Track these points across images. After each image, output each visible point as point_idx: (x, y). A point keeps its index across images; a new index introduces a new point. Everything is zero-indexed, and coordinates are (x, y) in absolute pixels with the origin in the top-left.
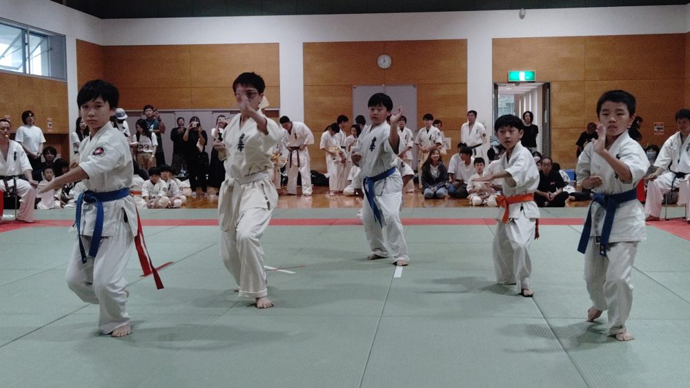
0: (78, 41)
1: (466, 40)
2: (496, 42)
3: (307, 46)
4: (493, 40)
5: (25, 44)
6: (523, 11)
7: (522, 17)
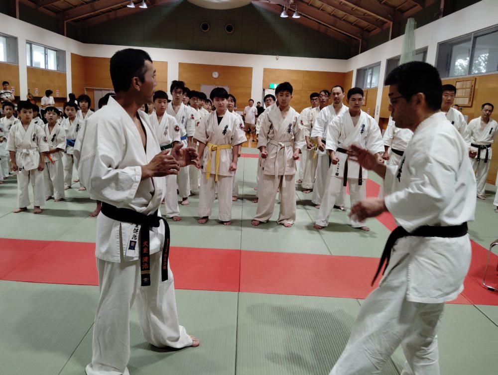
0: (72, 54)
1: (252, 68)
2: (265, 70)
3: (180, 64)
4: (265, 69)
5: (46, 54)
6: (278, 57)
7: (277, 59)
